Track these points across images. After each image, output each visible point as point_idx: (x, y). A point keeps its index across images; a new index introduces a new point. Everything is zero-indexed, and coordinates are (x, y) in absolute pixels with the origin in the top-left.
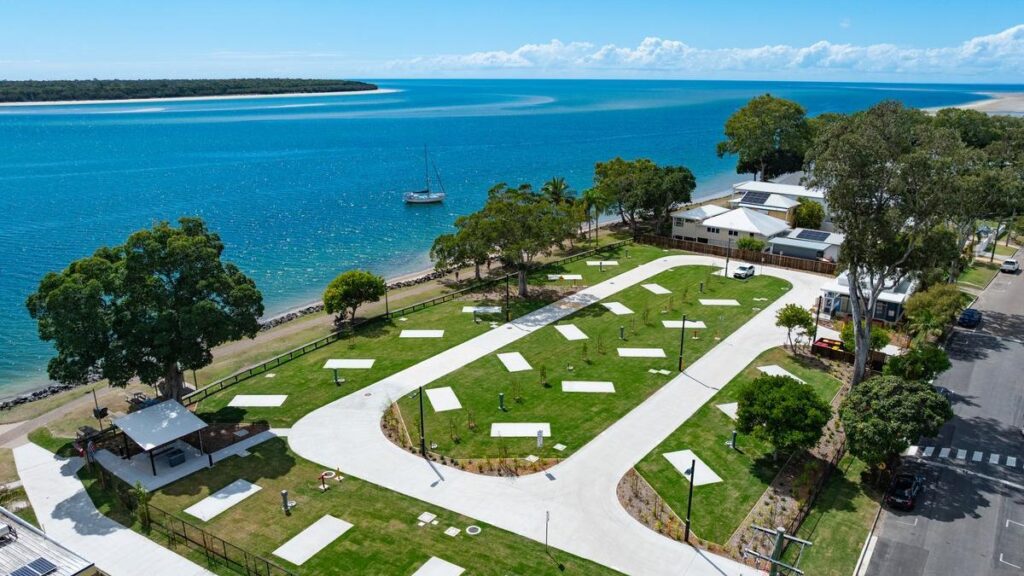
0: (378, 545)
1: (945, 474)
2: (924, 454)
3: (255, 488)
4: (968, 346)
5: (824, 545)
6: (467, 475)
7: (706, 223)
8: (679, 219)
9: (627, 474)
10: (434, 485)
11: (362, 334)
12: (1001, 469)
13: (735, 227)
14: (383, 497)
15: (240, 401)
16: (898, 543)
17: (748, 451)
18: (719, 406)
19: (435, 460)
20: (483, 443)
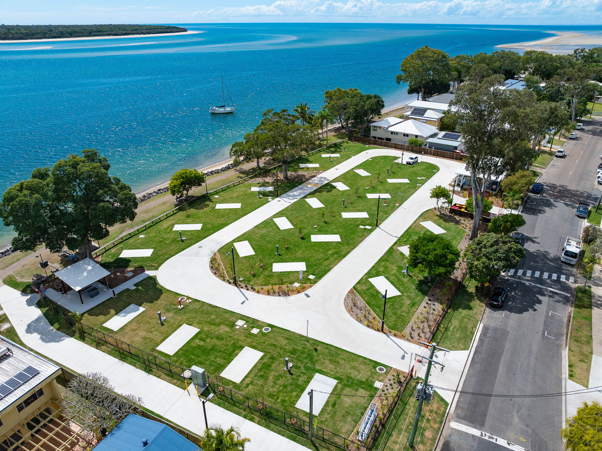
0: (215, 341)
1: (520, 286)
2: (509, 274)
3: (142, 309)
4: (535, 205)
5: (455, 330)
6: (261, 296)
7: (391, 129)
8: (374, 127)
9: (349, 292)
10: (243, 303)
11: (193, 207)
12: (549, 281)
13: (407, 132)
14: (215, 311)
15: (126, 254)
16: (494, 327)
17: (415, 275)
18: (398, 248)
19: (242, 288)
20: (269, 276)
